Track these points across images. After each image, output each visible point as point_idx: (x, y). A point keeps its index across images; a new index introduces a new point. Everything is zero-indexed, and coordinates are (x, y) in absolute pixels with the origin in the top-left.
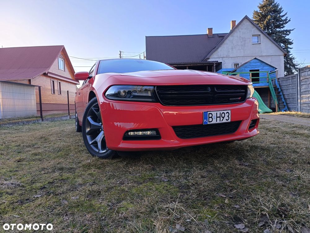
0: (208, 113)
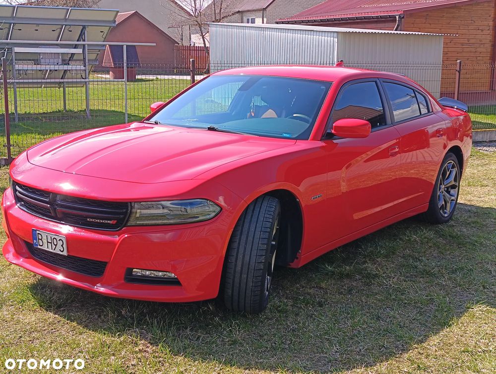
0: (37, 232)
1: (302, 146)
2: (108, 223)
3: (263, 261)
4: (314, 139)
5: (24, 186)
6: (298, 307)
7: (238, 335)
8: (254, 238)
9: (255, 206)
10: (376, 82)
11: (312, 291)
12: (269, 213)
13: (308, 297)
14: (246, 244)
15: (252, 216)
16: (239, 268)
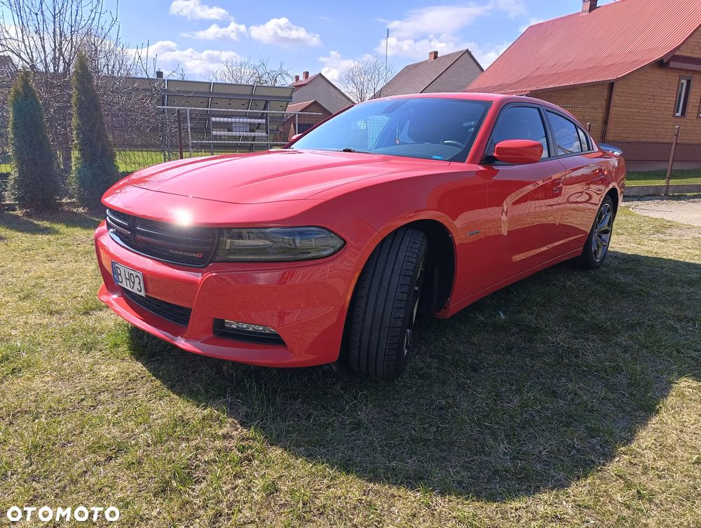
0: (116, 265)
1: (457, 167)
2: (193, 257)
3: (402, 316)
4: (472, 161)
5: (117, 212)
6: (445, 370)
7: (365, 413)
8: (389, 284)
9: (393, 241)
10: (539, 109)
11: (461, 348)
12: (412, 252)
13: (457, 356)
14: (379, 292)
15: (389, 254)
16: (368, 323)
